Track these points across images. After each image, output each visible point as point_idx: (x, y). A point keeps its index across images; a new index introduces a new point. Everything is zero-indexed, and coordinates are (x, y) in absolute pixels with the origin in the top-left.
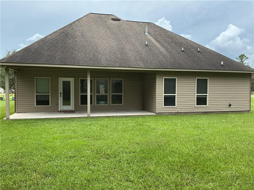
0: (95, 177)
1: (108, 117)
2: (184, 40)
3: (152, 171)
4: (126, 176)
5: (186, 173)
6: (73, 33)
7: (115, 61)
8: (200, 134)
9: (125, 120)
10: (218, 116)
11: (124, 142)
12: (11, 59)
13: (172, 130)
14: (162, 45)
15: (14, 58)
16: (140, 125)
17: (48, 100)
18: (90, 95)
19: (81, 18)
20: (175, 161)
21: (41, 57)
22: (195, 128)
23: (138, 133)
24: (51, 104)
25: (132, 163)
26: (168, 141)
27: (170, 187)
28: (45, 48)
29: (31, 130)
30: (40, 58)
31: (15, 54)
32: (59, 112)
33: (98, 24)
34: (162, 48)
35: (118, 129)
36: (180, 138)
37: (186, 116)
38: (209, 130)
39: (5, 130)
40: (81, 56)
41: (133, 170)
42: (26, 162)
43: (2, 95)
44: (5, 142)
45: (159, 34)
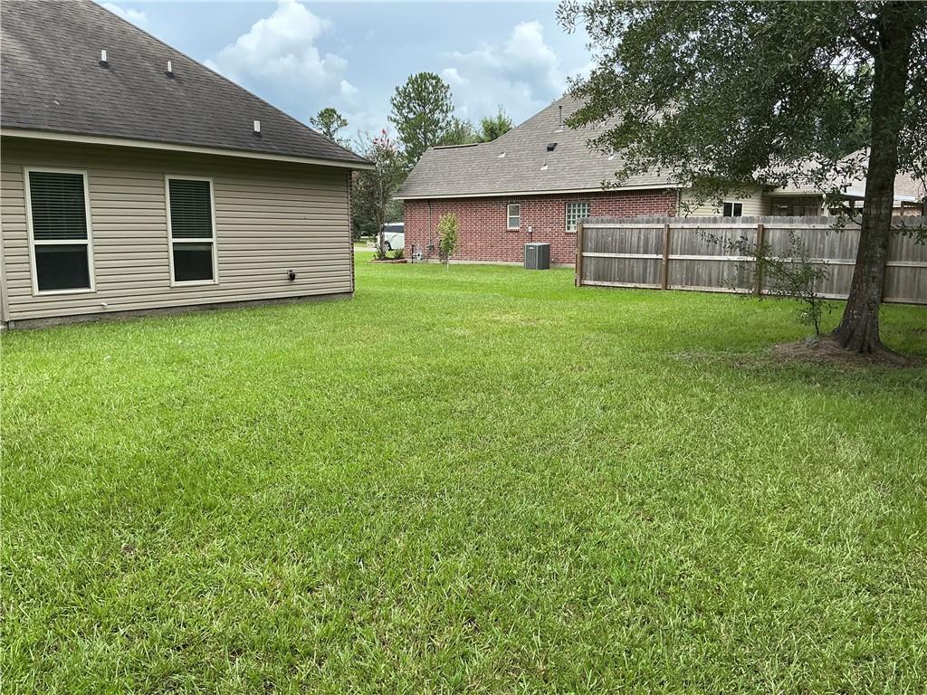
2: (109, 19)
5: (125, 528)
8: (186, 382)
10: (254, 315)
13: (74, 383)
22: (169, 364)
36: (108, 406)
37: (136, 323)
38: (220, 363)
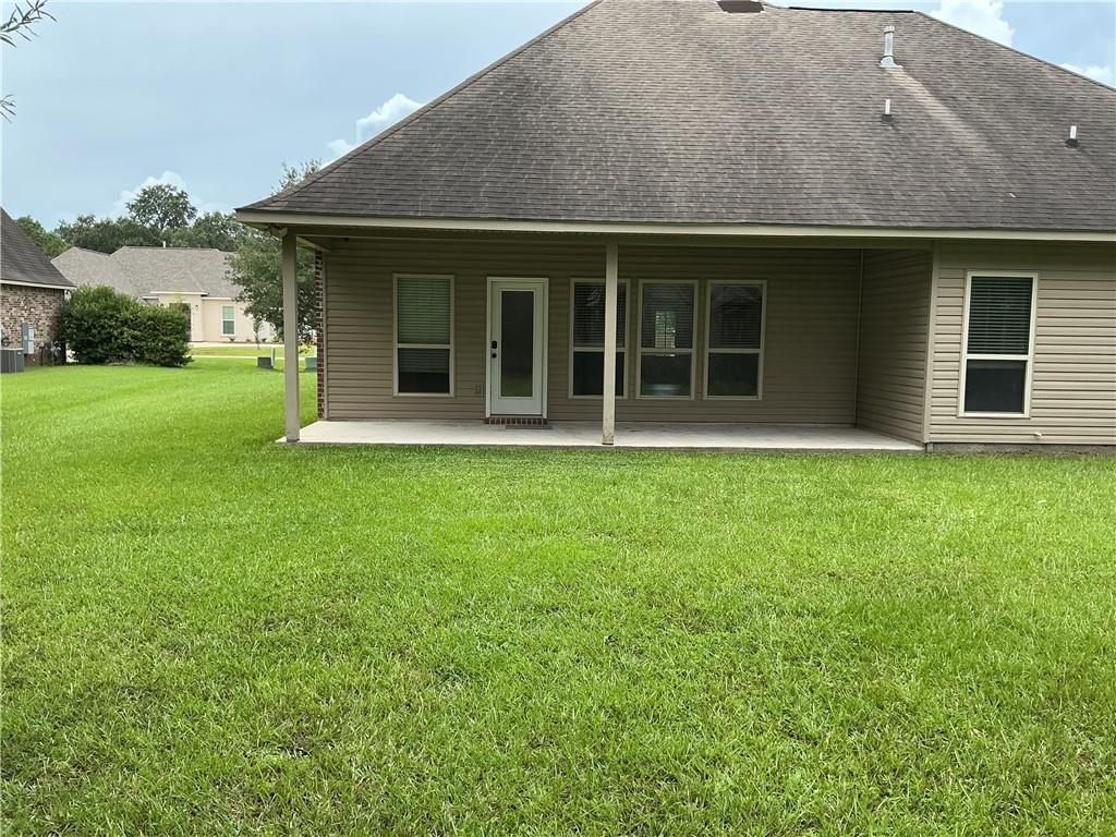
0: (643, 699)
1: (692, 452)
2: (1082, 87)
3: (908, 705)
4: (785, 712)
5: (1080, 729)
6: (547, 79)
7: (731, 198)
9: (771, 470)
11: (768, 566)
12: (302, 199)
13: (1004, 527)
14: (966, 117)
15: (313, 195)
16: (845, 493)
17: (445, 372)
18: (617, 353)
19: (585, 10)
20: (1020, 669)
21: (420, 188)
23: (836, 530)
24: (456, 389)
25: (808, 658)
26: (986, 577)
27: (997, 782)
28: (436, 150)
29: (381, 490)
30: (416, 193)
31: (319, 176)
32: (487, 421)
33: (659, 32)
34: (964, 132)
35: (738, 508)
36: (1047, 564)
37: (1076, 462)
39: (283, 483)
40: (580, 182)
41: (818, 691)
42: (366, 615)
43: (268, 350)
44: (284, 531)
45: (949, 62)
